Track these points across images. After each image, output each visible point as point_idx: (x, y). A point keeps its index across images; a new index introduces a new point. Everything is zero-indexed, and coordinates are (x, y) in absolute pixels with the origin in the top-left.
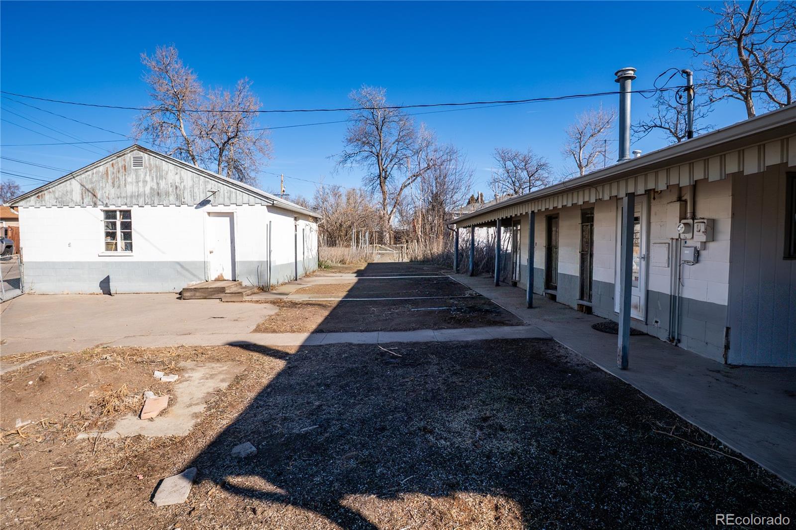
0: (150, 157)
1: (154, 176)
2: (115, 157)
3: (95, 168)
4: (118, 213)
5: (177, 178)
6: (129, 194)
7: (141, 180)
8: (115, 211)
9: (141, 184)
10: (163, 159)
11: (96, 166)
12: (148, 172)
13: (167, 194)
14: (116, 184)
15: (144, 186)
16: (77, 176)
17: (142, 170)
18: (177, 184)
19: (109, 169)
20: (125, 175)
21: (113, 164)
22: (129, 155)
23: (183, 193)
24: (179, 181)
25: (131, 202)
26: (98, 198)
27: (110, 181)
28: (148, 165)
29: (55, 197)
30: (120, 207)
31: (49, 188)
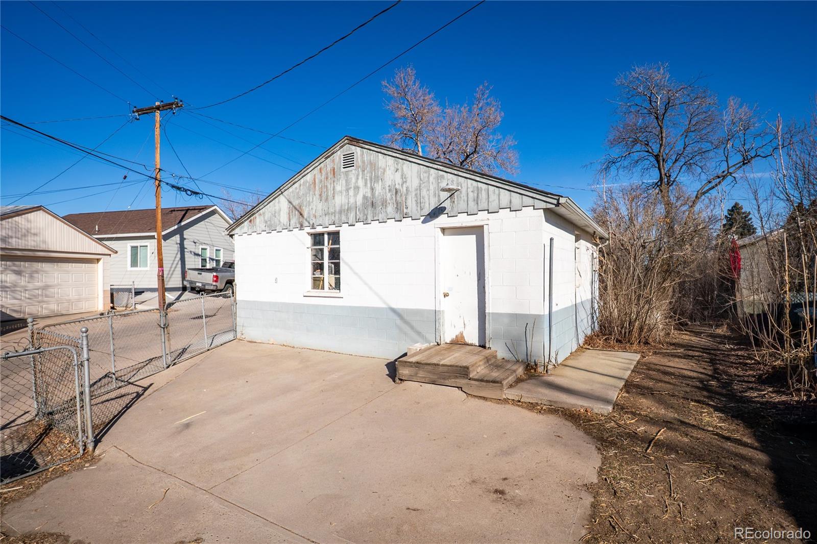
0: (363, 152)
1: (368, 178)
2: (323, 159)
3: (303, 177)
4: (326, 237)
5: (398, 178)
6: (337, 209)
7: (352, 187)
8: (323, 234)
9: (351, 192)
10: (379, 150)
11: (304, 174)
12: (361, 173)
13: (384, 203)
14: (324, 196)
15: (355, 195)
16: (286, 190)
17: (354, 171)
18: (397, 186)
19: (316, 176)
20: (334, 181)
21: (321, 169)
22: (339, 153)
23: (406, 199)
24: (400, 181)
25: (340, 219)
26: (305, 217)
27: (317, 193)
28: (360, 163)
29: (265, 220)
30: (327, 227)
31: (260, 210)
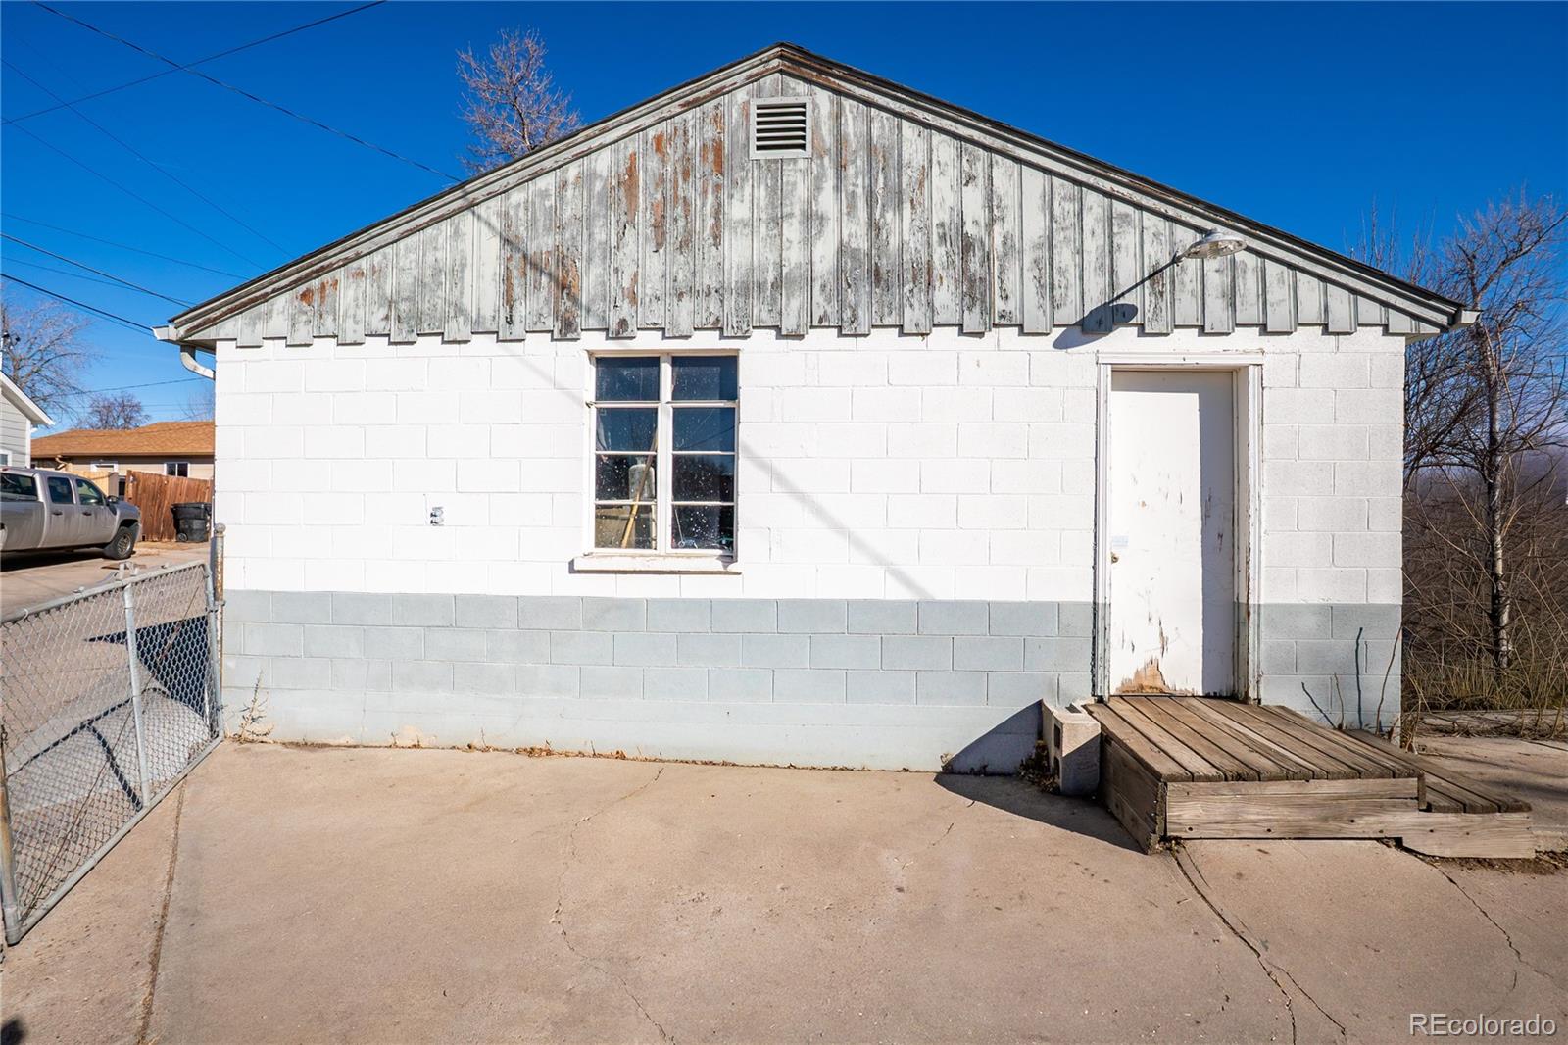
0: (840, 105)
1: (860, 191)
2: (675, 108)
3: (577, 157)
4: (666, 371)
5: (973, 201)
6: (734, 278)
7: (797, 212)
8: (653, 362)
9: (793, 230)
10: (906, 109)
11: (584, 147)
12: (830, 173)
13: (925, 277)
14: (675, 232)
15: (808, 242)
16: (491, 196)
17: (801, 164)
18: (970, 229)
19: (640, 162)
20: (718, 187)
21: (658, 140)
22: (741, 95)
23: (1002, 271)
24: (982, 216)
25: (745, 316)
26: (584, 301)
27: (644, 218)
28: (829, 141)
29: (382, 296)
30: (687, 337)
31: (358, 257)
